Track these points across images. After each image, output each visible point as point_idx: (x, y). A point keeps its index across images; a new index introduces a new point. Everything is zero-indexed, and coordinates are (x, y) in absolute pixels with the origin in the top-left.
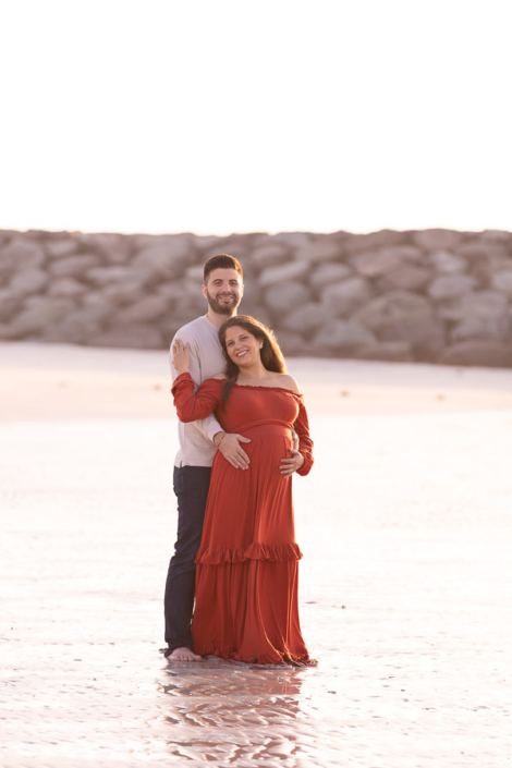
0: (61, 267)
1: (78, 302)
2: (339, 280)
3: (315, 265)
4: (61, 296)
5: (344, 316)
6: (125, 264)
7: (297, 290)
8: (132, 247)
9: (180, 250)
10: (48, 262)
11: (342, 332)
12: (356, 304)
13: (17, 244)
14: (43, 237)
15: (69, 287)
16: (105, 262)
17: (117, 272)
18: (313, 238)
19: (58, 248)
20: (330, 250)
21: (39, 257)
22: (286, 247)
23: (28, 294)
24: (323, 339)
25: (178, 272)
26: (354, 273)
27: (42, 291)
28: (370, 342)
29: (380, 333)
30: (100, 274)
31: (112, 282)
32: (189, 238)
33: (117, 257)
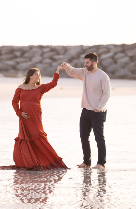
0: (46, 55)
1: (50, 65)
2: (122, 58)
3: (116, 53)
4: (46, 63)
5: (123, 67)
6: (64, 54)
7: (110, 60)
8: (66, 49)
9: (79, 50)
10: (42, 54)
11: (122, 72)
12: (127, 64)
13: (34, 49)
14: (41, 47)
15: (48, 61)
16: (58, 54)
17: (61, 56)
18: (115, 46)
19: (45, 50)
20: (120, 49)
21: (40, 52)
22: (108, 49)
23: (37, 63)
24: (117, 74)
25: (78, 56)
26: (126, 55)
27: (41, 62)
28: (130, 74)
29: (133, 72)
30: (57, 57)
31: (60, 59)
32: (82, 46)
33: (62, 52)
